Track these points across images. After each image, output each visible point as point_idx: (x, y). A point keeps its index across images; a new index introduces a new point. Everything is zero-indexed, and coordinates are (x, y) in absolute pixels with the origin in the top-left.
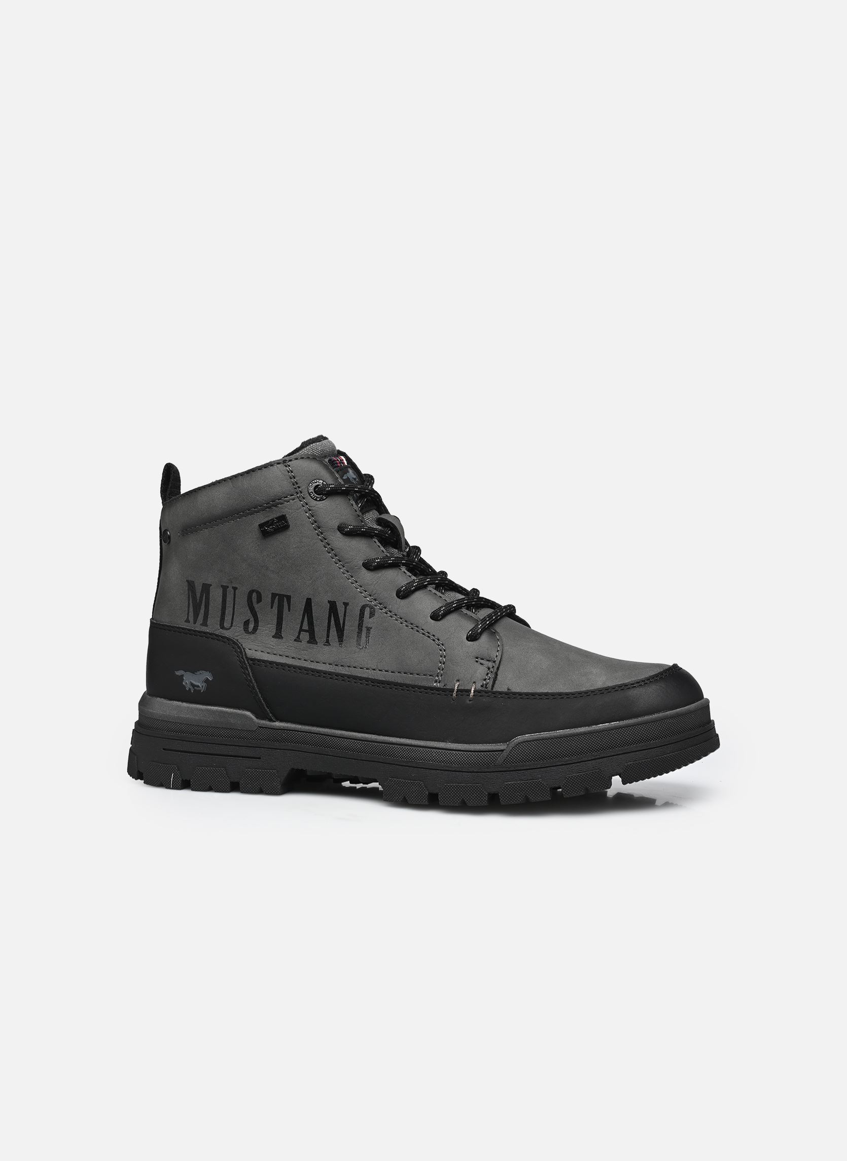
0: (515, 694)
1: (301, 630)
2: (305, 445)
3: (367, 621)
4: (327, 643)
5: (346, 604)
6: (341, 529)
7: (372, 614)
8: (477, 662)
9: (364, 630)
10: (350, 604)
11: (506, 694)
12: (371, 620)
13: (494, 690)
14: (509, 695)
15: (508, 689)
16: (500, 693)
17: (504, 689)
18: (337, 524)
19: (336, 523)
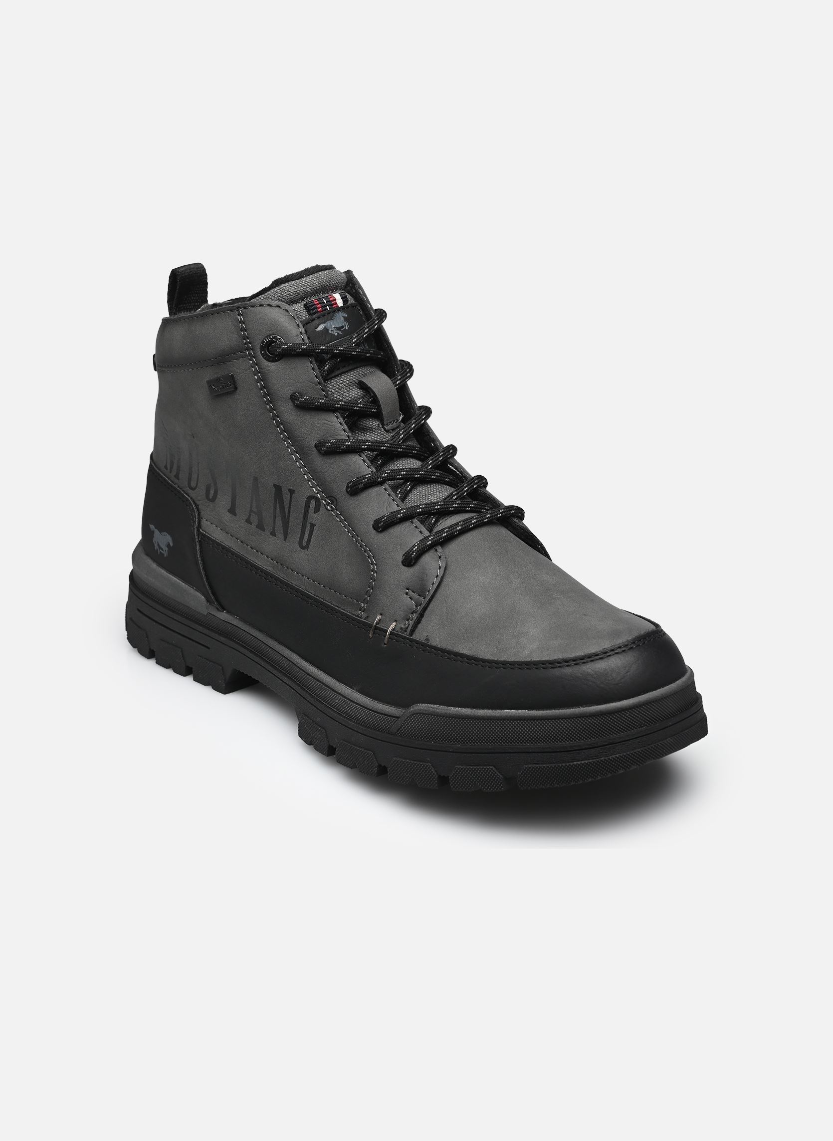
0: (431, 647)
1: (251, 511)
2: (277, 283)
3: (314, 517)
4: (273, 534)
5: (292, 492)
6: (293, 398)
7: (317, 510)
8: (407, 594)
9: (308, 526)
10: (296, 492)
11: (423, 645)
12: (315, 515)
13: (414, 637)
14: (426, 647)
15: (427, 640)
16: (417, 642)
17: (423, 639)
18: (290, 393)
19: (287, 391)
